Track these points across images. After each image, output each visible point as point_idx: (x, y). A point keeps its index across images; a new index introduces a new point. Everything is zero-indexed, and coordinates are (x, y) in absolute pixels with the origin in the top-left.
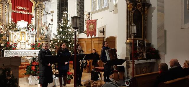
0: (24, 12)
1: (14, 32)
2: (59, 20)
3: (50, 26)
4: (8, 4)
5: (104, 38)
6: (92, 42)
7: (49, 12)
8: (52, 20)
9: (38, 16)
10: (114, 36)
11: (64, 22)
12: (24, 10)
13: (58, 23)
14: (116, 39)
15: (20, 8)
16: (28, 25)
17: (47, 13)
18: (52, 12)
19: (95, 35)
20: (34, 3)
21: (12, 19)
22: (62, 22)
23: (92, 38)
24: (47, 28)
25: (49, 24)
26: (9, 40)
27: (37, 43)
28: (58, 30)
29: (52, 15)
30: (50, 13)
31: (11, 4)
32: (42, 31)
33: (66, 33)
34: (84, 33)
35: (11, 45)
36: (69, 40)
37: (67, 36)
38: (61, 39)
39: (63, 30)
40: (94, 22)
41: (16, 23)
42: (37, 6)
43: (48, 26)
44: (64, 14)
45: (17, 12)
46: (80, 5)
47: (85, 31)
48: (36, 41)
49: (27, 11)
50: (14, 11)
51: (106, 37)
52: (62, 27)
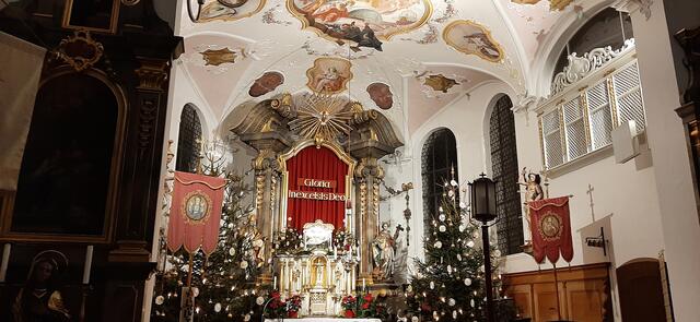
0: (322, 196)
1: (292, 259)
2: (431, 212)
3: (403, 235)
4: (280, 174)
5: (608, 265)
6: (560, 286)
7: (398, 188)
8: (407, 214)
9: (363, 204)
10: (653, 255)
11: (447, 217)
12: (322, 189)
13: (428, 221)
14: (662, 266)
15: (313, 183)
16: (334, 234)
17: (391, 191)
18: (406, 188)
19: (569, 258)
20: (352, 165)
21: (290, 219)
22: (442, 218)
23: (555, 271)
24: (392, 243)
25: (399, 228)
26: (278, 286)
27: (362, 294)
28: (429, 246)
29: (407, 198)
30: (399, 192)
31: (286, 174)
32: (375, 251)
33: (459, 256)
34: (522, 254)
35: (284, 301)
36: (468, 282)
37: (459, 265)
38: (440, 277)
39: (445, 244)
40: (561, 208)
41: (300, 231)
42: (359, 172)
43: (397, 235)
44: (447, 190)
45: (304, 196)
46: (502, 155)
47: (526, 244)
48: (358, 289)
49: (331, 190)
50: (296, 195)
51: (619, 263)
52: (441, 236)
